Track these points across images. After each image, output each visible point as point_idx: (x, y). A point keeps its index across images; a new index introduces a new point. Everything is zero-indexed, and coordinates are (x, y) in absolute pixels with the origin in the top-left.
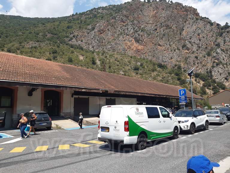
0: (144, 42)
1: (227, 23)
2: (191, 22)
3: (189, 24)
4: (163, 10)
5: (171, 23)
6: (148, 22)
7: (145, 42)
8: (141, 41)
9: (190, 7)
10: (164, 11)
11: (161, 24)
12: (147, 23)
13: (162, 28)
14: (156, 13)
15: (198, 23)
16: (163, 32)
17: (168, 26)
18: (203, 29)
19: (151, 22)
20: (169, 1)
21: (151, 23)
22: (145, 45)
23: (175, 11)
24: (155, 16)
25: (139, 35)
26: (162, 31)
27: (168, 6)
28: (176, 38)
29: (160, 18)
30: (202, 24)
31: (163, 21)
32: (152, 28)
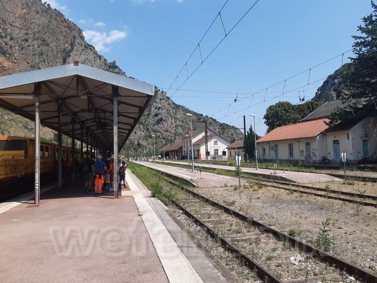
0: (13, 57)
1: (114, 61)
2: (80, 49)
3: (77, 51)
4: (37, 13)
5: (49, 37)
6: (12, 22)
7: (15, 58)
8: (9, 54)
9: (74, 25)
10: (38, 15)
11: (34, 34)
12: (11, 25)
13: (36, 41)
14: (25, 14)
15: (87, 54)
16: (39, 47)
17: (44, 41)
18: (93, 62)
19: (16, 24)
20: (46, 3)
21: (18, 26)
22: (16, 63)
23: (54, 23)
24: (23, 17)
25: (6, 44)
26: (36, 46)
27: (44, 10)
28: (56, 63)
29: (31, 24)
30: (92, 57)
31: (36, 30)
32: (21, 36)
